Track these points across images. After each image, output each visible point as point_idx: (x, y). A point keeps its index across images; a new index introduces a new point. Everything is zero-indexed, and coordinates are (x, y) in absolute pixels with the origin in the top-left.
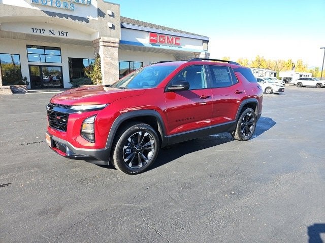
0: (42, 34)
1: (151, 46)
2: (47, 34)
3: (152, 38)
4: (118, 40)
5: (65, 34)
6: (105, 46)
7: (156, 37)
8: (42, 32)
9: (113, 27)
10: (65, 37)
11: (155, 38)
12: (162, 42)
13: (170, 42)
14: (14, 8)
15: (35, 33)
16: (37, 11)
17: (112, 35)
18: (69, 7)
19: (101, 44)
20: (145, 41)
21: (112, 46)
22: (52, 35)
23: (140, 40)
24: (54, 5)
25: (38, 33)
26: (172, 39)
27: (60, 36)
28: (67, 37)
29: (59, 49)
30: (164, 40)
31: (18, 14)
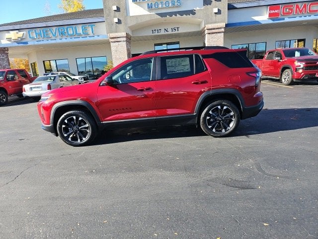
0: (159, 34)
1: (271, 22)
2: (163, 32)
3: (273, 12)
4: (223, 25)
5: (177, 29)
6: (209, 34)
7: (278, 8)
8: (159, 31)
9: (219, 12)
10: (176, 32)
11: (276, 11)
12: (288, 13)
13: (301, 11)
14: (137, 17)
15: (154, 34)
16: (152, 15)
17: (218, 21)
18: (176, 4)
19: (206, 32)
20: (263, 18)
21: (216, 33)
22: (166, 33)
23: (257, 18)
24: (164, 6)
25: (156, 34)
26: (305, 6)
27: (173, 32)
28: (178, 32)
29: (178, 43)
30: (292, 10)
31: (140, 21)
